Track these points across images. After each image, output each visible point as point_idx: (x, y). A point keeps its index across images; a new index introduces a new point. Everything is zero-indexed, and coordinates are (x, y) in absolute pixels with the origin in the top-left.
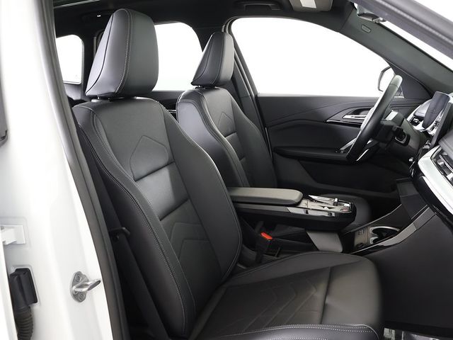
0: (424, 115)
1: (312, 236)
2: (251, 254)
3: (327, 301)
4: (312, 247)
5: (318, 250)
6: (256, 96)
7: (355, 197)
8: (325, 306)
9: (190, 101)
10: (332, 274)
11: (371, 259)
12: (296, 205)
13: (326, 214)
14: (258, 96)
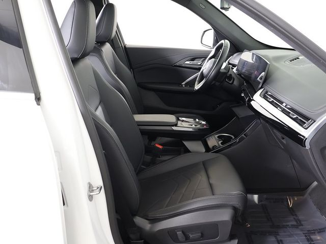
0: (237, 64)
1: (186, 143)
2: (148, 158)
3: (211, 182)
4: (187, 151)
5: (190, 152)
6: (125, 47)
7: (195, 115)
8: (211, 185)
9: (94, 54)
10: (205, 165)
11: (224, 154)
12: (176, 125)
13: (191, 130)
14: (127, 46)
